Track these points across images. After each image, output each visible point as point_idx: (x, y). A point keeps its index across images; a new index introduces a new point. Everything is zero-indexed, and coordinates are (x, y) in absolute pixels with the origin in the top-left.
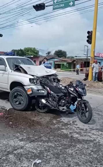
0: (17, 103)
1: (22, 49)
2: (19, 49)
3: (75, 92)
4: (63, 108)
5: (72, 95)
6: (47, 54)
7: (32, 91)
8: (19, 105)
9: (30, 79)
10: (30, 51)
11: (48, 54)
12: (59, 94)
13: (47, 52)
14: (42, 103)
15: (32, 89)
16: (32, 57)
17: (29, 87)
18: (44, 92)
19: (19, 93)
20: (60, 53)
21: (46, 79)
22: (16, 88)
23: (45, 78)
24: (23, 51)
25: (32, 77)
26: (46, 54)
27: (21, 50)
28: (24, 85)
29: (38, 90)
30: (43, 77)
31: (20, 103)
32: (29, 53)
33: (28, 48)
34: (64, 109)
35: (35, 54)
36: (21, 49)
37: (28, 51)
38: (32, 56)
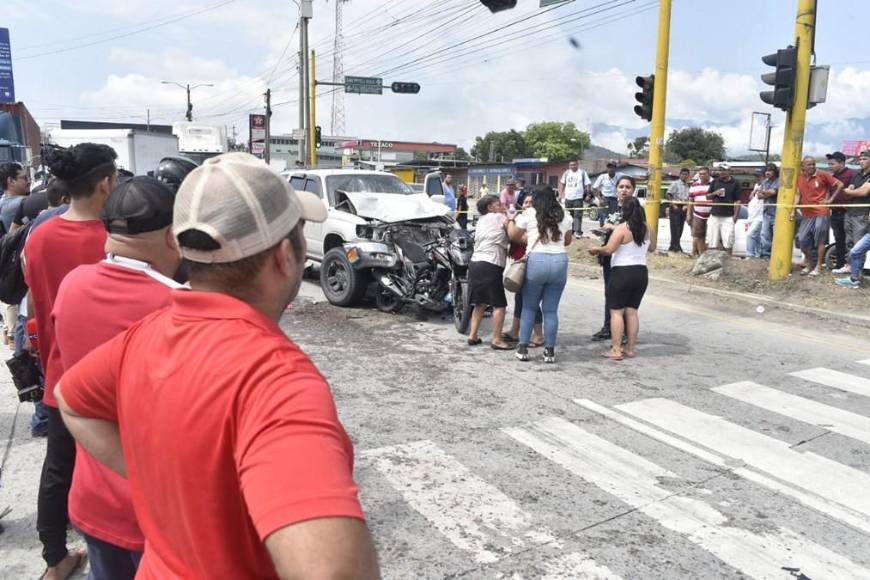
0: (336, 287)
1: (517, 131)
2: (507, 130)
3: (446, 257)
4: (423, 296)
5: (439, 266)
6: (634, 149)
7: (359, 256)
8: (339, 292)
9: (359, 228)
10: (550, 136)
11: (638, 148)
12: (418, 264)
13: (633, 141)
14: (382, 287)
15: (359, 252)
16: (544, 163)
17: (352, 246)
18: (391, 261)
19: (338, 263)
20: (693, 144)
21: (410, 229)
22: (332, 250)
23: (408, 225)
24: (523, 140)
25: (364, 222)
26: (629, 146)
27: (514, 135)
28: (345, 242)
29: (374, 254)
30: (403, 223)
31: (341, 289)
32: (545, 147)
33: (544, 123)
34: (422, 300)
35: (571, 151)
36: (513, 131)
37: (542, 138)
38: (544, 160)
